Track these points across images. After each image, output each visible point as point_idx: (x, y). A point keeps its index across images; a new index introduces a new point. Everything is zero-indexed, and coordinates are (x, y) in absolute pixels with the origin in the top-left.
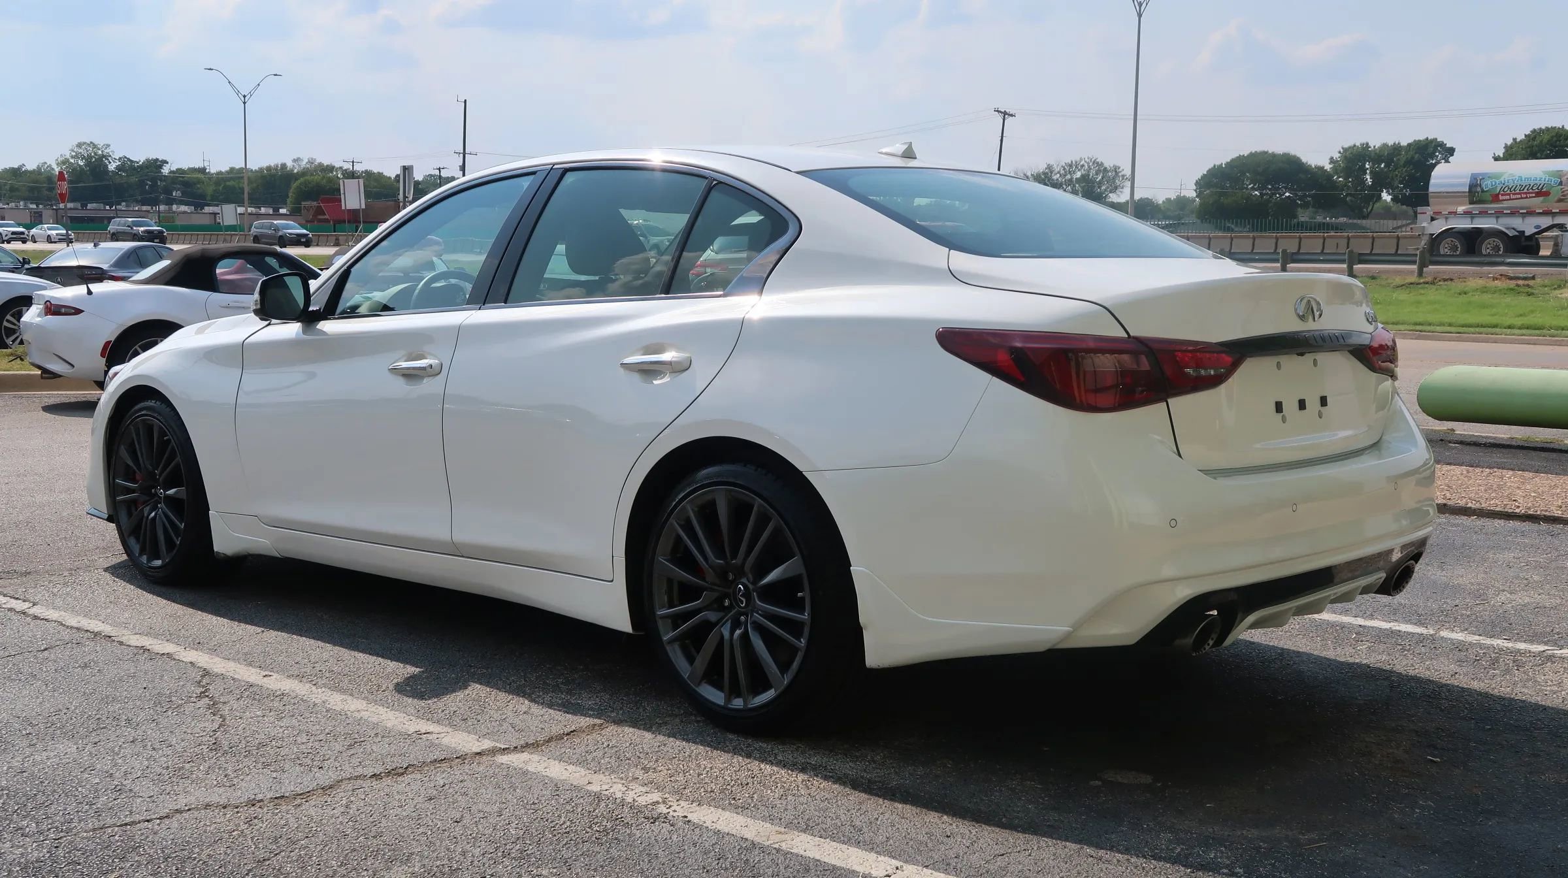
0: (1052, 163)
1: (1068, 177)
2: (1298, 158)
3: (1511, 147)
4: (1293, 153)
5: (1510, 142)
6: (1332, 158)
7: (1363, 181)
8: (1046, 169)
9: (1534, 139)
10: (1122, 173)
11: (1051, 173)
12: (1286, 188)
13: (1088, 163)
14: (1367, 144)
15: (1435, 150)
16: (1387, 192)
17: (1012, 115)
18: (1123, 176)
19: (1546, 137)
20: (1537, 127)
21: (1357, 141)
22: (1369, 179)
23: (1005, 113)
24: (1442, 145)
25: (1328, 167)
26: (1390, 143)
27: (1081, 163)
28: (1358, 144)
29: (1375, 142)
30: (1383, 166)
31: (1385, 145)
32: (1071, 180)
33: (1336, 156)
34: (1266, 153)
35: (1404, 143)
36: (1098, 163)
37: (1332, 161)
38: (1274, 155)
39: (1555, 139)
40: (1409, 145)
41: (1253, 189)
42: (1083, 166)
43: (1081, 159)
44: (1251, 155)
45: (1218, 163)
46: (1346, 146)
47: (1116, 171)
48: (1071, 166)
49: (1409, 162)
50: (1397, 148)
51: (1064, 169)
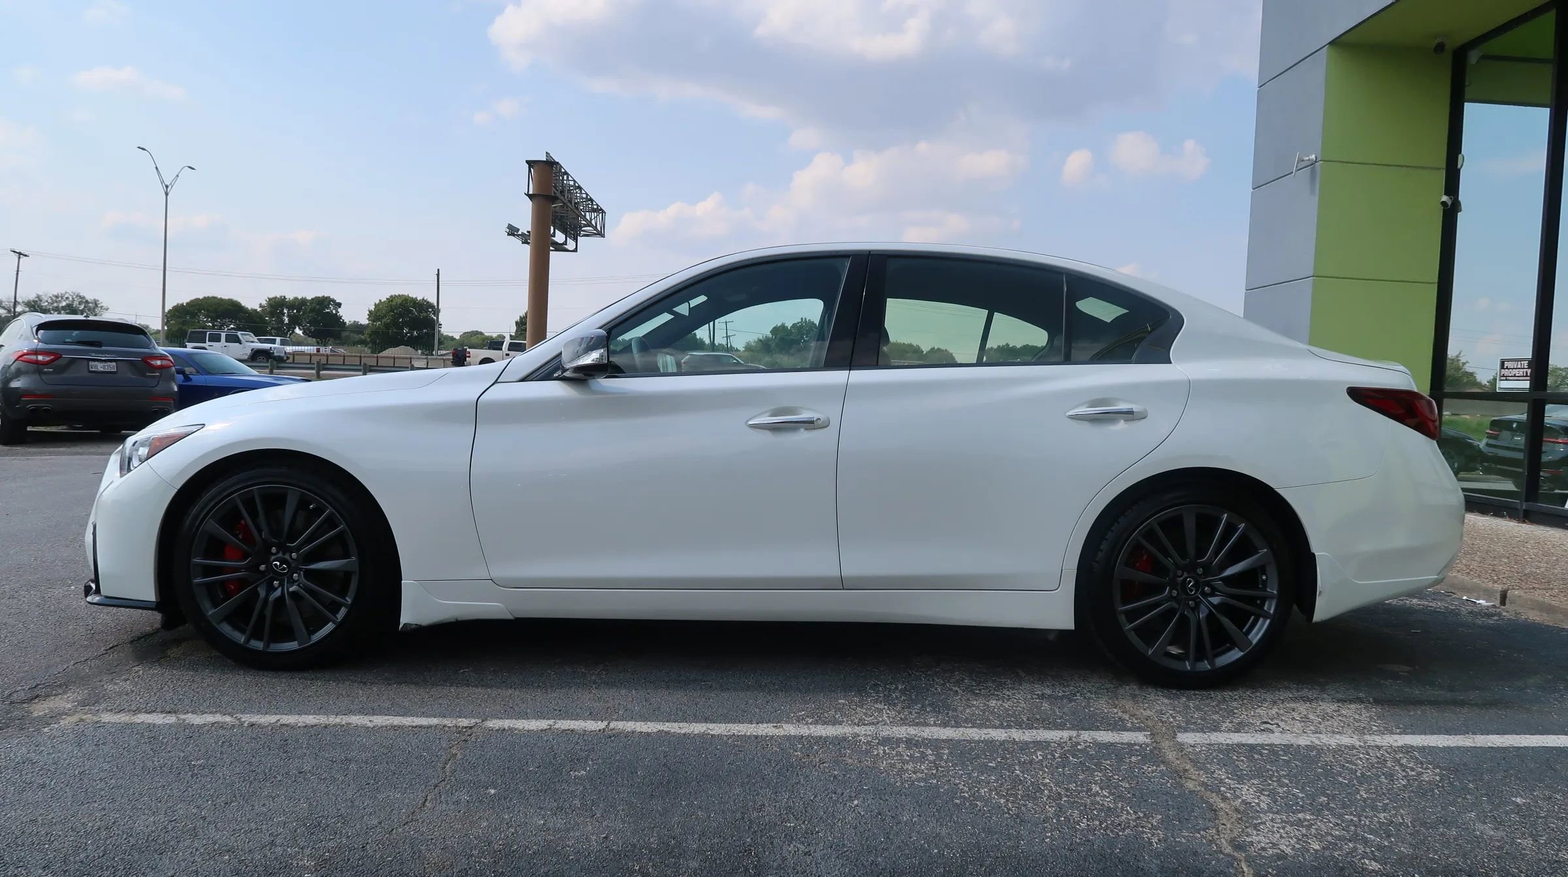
0: (40, 294)
1: (55, 305)
2: (239, 303)
3: (379, 305)
4: (235, 298)
5: (377, 302)
6: (261, 304)
7: (282, 321)
8: (36, 298)
9: (392, 301)
10: (102, 305)
11: (41, 301)
12: (231, 322)
13: (73, 296)
14: (284, 297)
15: (330, 304)
16: (299, 328)
17: (26, 256)
18: (102, 307)
19: (399, 301)
20: (393, 294)
21: (277, 294)
22: (286, 320)
23: (20, 254)
24: (334, 301)
25: (259, 310)
26: (300, 297)
27: (66, 296)
28: (278, 296)
29: (290, 296)
30: (295, 311)
31: (296, 299)
32: (57, 307)
33: (264, 303)
34: (216, 298)
35: (309, 298)
36: (80, 296)
37: (261, 306)
38: (221, 300)
39: (404, 302)
40: (312, 299)
41: (207, 321)
42: (67, 298)
43: (66, 293)
44: (205, 298)
45: (180, 302)
46: (271, 297)
47: (96, 303)
48: (57, 297)
49: (312, 310)
50: (303, 302)
51: (52, 299)
